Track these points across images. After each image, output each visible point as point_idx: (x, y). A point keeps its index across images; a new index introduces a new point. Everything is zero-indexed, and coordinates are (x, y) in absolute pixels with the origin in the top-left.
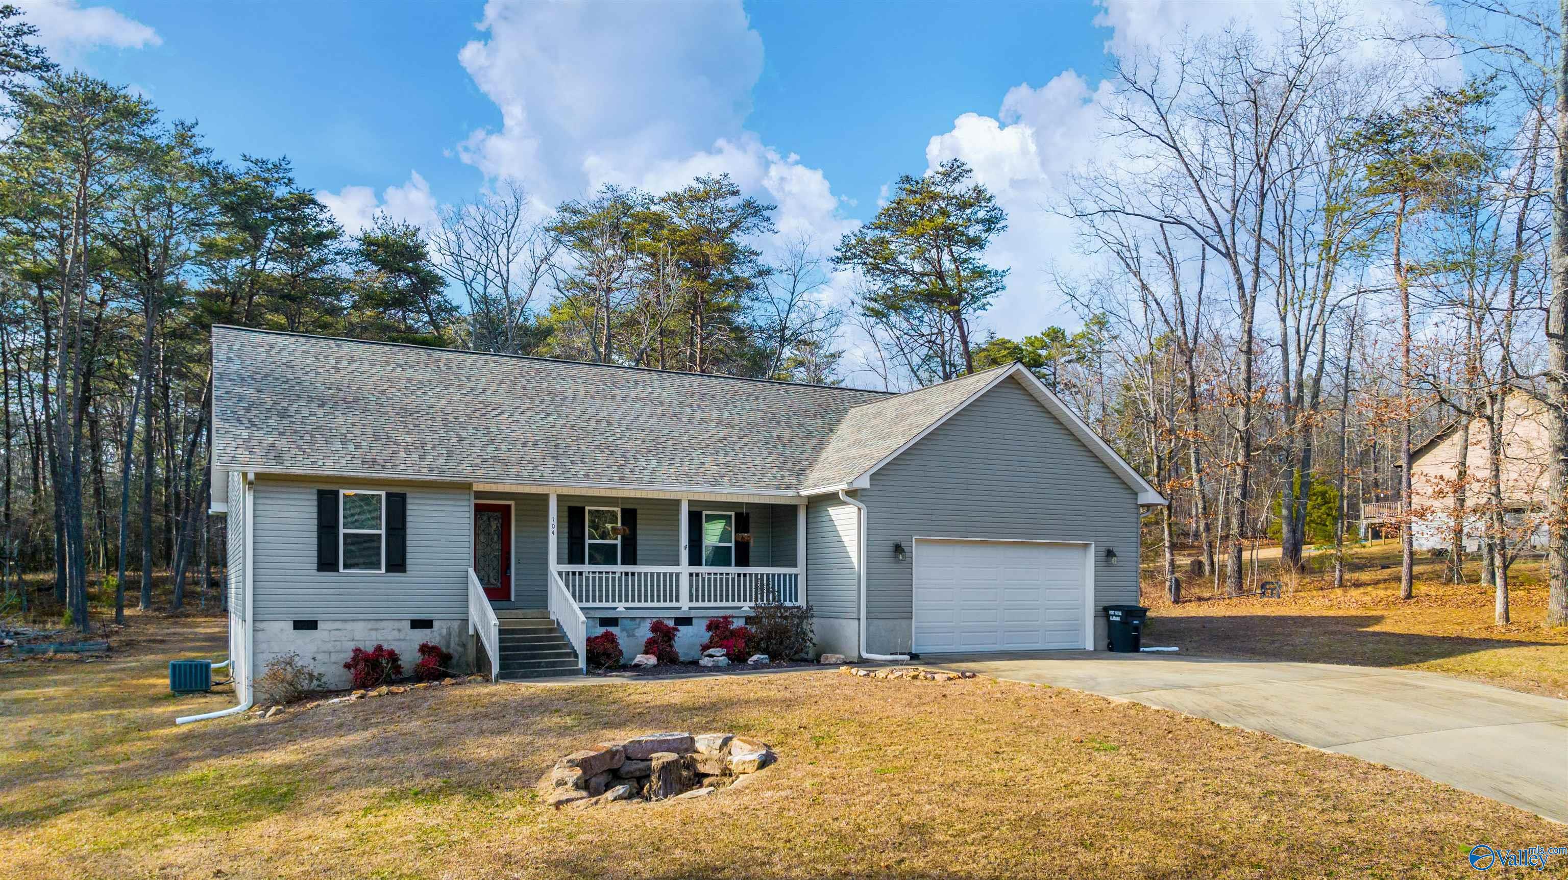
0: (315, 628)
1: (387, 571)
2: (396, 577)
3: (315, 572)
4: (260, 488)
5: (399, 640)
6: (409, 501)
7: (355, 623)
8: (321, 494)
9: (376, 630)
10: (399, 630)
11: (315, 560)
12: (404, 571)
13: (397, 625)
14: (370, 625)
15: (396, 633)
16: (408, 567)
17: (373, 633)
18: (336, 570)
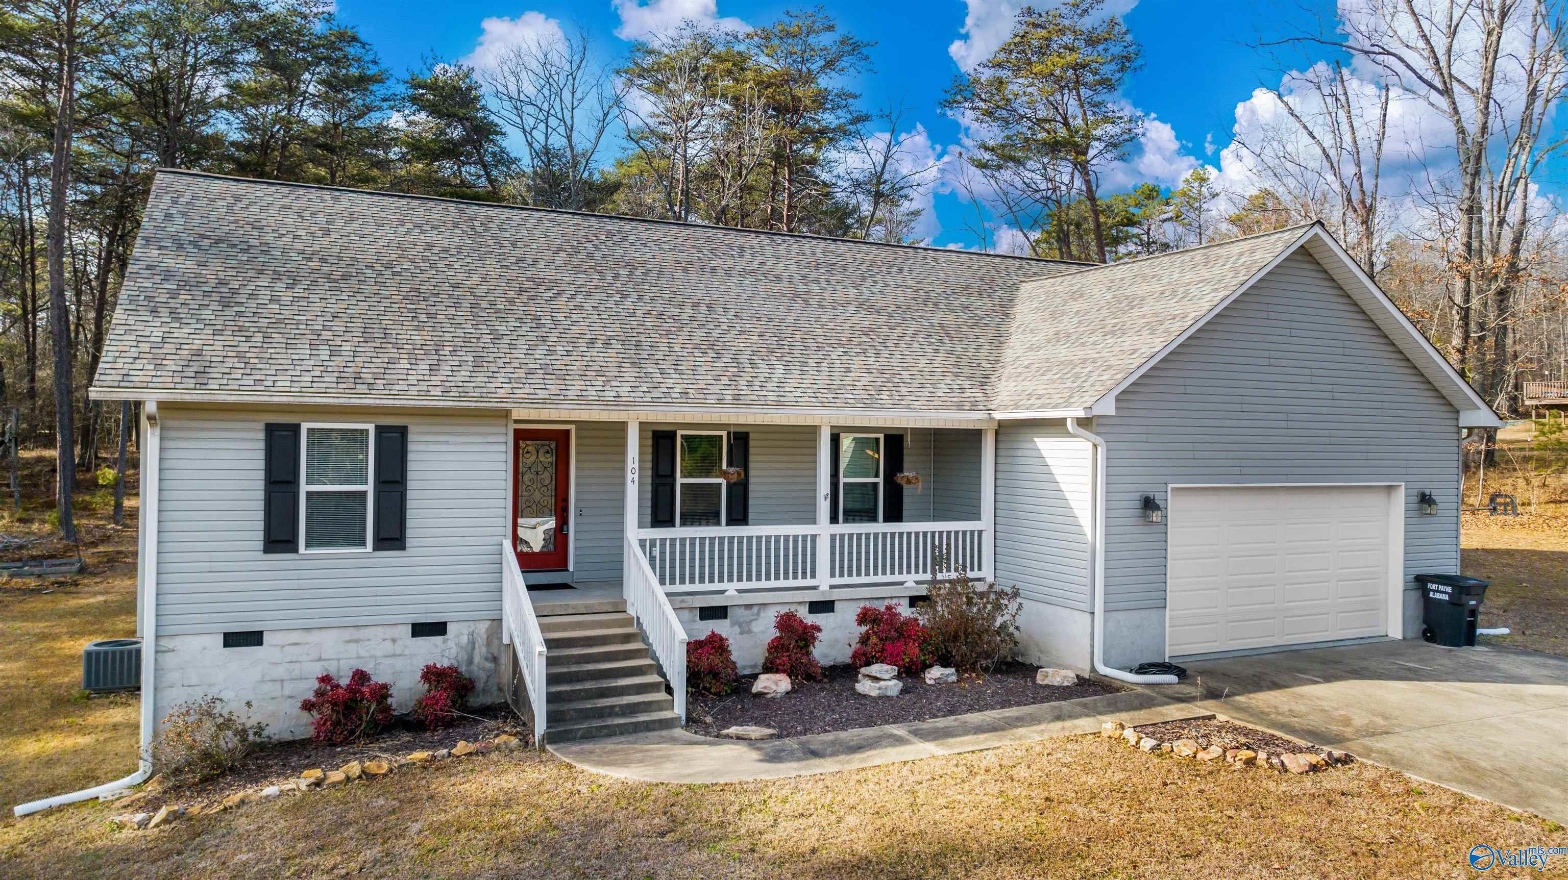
0: (260, 643)
1: (376, 548)
2: (390, 557)
3: (261, 555)
4: (170, 423)
5: (394, 655)
6: (411, 437)
7: (323, 632)
8: (270, 429)
9: (357, 641)
10: (394, 641)
11: (261, 535)
12: (403, 548)
13: (390, 632)
14: (347, 634)
15: (388, 646)
16: (409, 542)
17: (353, 646)
18: (295, 550)
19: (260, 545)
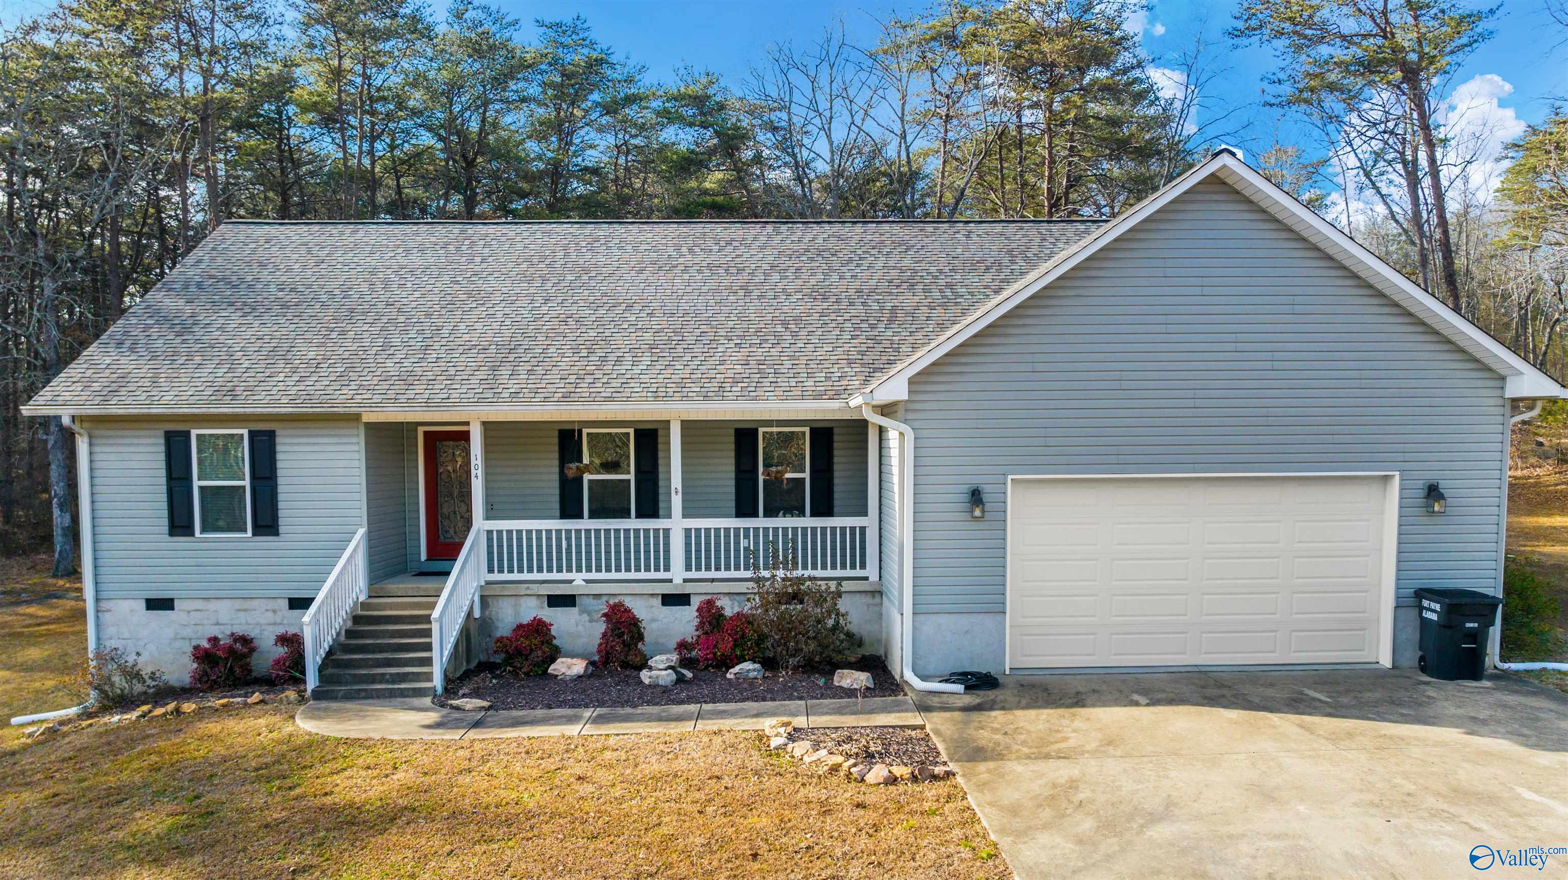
0: (172, 608)
1: (255, 534)
2: (266, 541)
3: (167, 537)
4: (97, 432)
6: (278, 440)
7: (220, 601)
8: (170, 437)
9: (245, 610)
10: (274, 611)
11: (165, 522)
12: (277, 534)
13: (272, 604)
14: (238, 604)
15: (270, 614)
16: (282, 529)
17: (241, 614)
18: (192, 534)
19: (166, 529)
